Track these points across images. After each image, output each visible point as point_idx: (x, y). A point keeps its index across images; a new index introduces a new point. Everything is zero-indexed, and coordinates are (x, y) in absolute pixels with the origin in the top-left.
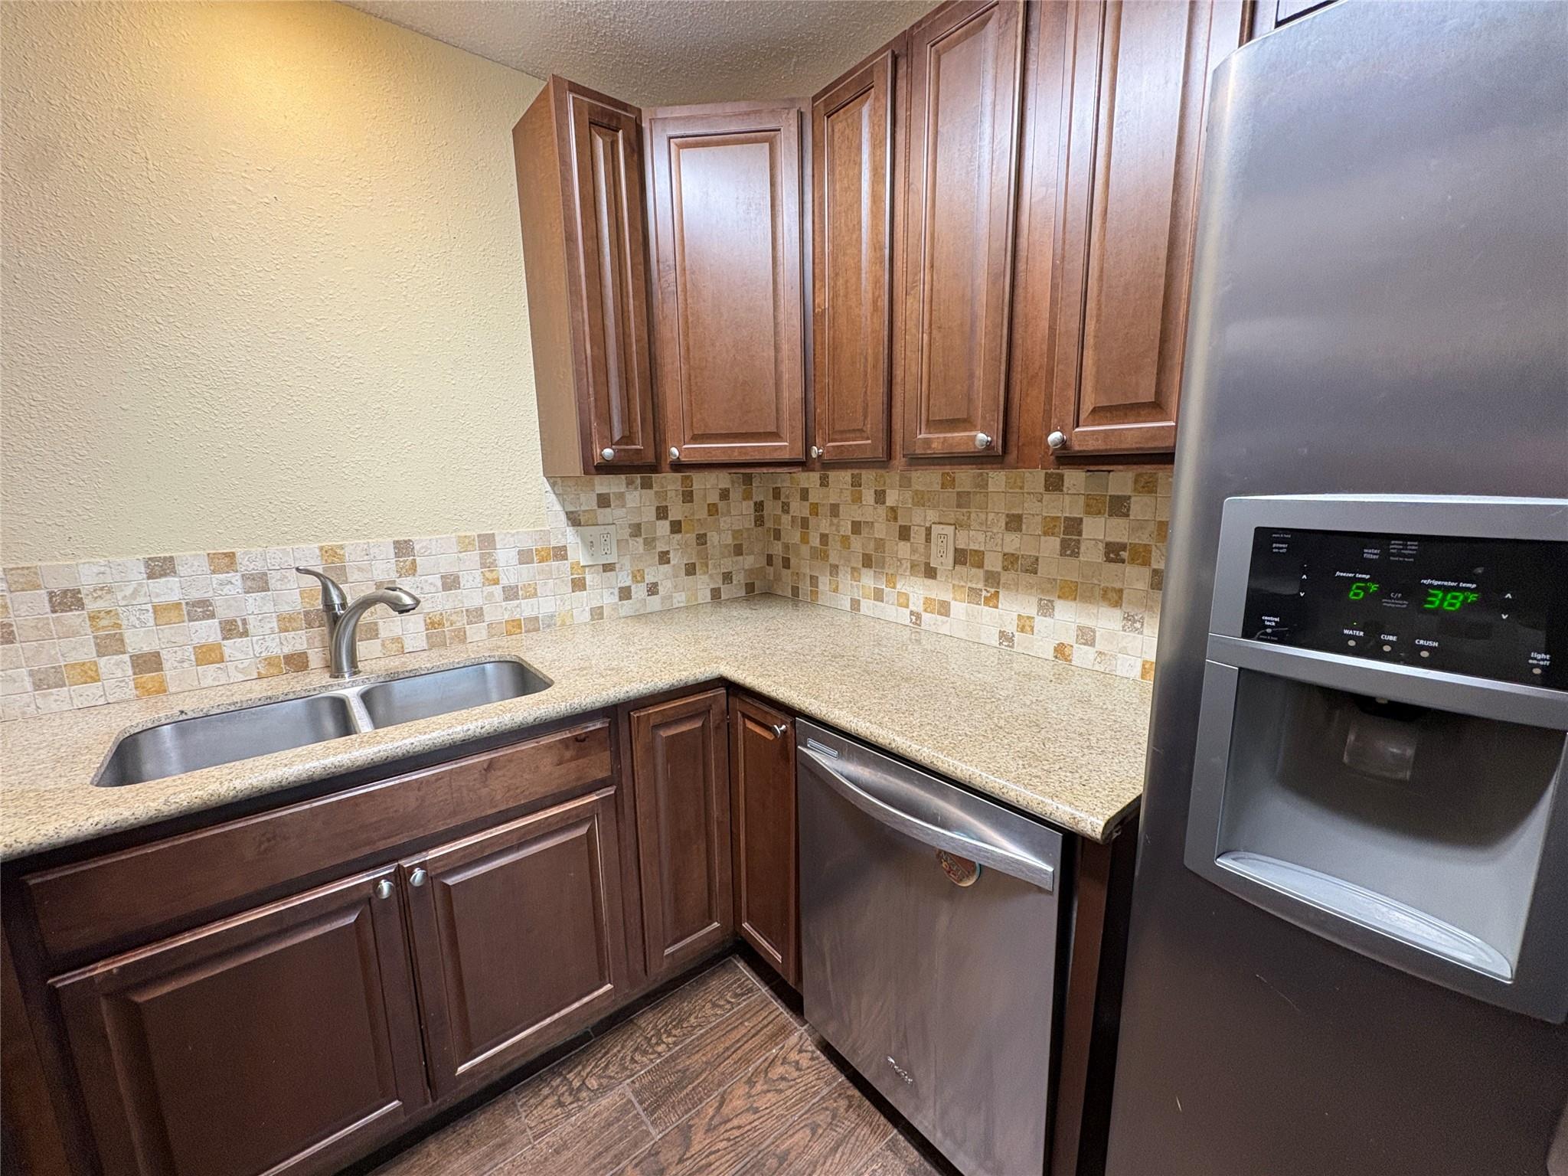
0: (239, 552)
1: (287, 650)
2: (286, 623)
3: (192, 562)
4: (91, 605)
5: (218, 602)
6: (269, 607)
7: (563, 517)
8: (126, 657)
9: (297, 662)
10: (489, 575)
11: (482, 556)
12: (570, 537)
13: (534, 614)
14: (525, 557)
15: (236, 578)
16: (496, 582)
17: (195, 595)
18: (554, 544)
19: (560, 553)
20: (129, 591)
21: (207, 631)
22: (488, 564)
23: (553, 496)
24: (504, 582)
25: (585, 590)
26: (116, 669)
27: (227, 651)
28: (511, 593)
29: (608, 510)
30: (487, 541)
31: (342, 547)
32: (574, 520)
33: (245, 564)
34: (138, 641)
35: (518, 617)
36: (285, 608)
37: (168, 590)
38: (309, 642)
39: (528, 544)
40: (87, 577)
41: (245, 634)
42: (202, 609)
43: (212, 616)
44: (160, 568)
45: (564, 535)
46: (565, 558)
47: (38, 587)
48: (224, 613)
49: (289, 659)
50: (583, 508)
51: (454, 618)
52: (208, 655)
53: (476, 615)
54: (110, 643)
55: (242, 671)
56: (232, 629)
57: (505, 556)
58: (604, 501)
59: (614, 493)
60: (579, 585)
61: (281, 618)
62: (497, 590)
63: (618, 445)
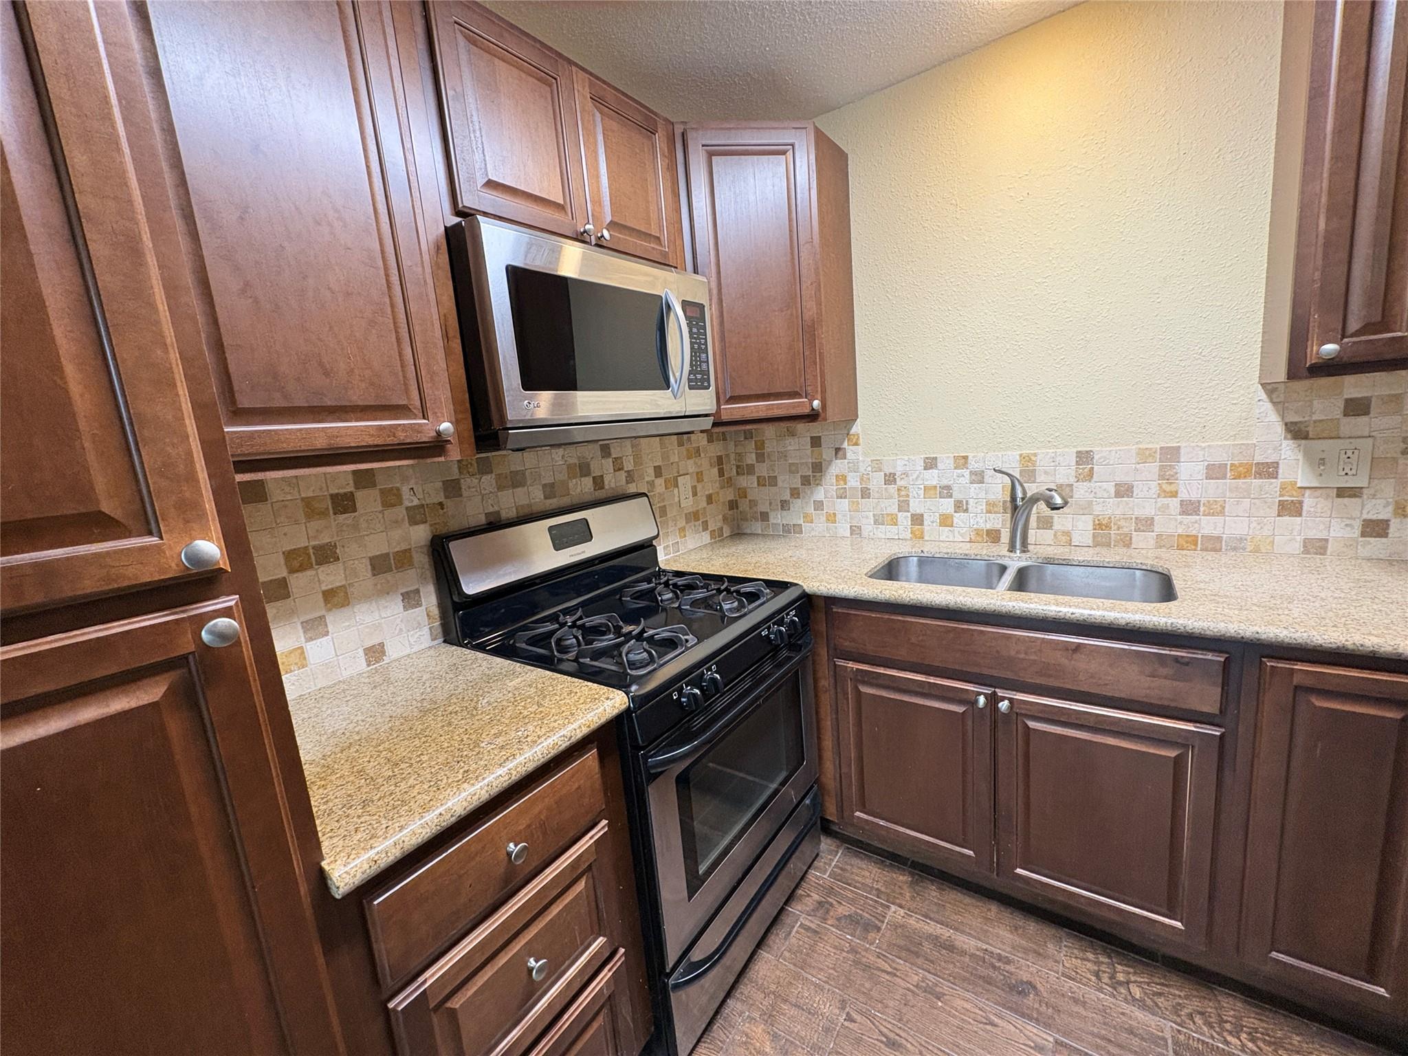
0: (970, 455)
1: (988, 527)
2: (991, 508)
3: (946, 462)
4: (899, 483)
5: (955, 488)
6: (982, 495)
7: (1279, 429)
8: (909, 514)
9: (994, 536)
10: (1168, 488)
11: (1161, 468)
12: (1289, 455)
13: (1216, 533)
14: (1215, 472)
15: (966, 473)
16: (1174, 494)
17: (945, 482)
18: (1259, 458)
19: (1268, 470)
20: (915, 476)
21: (947, 505)
22: (1167, 476)
23: (1269, 406)
24: (1184, 495)
25: (1300, 515)
26: (904, 519)
27: (955, 520)
28: (1190, 508)
29: (1365, 419)
30: (1171, 455)
31: (1035, 455)
32: (1297, 432)
33: (974, 465)
34: (916, 506)
35: (1194, 533)
36: (992, 497)
37: (932, 477)
38: (1000, 521)
39: (1220, 457)
40: (899, 469)
41: (966, 511)
42: (946, 491)
43: (951, 496)
44: (931, 464)
45: (1277, 449)
46: (1274, 475)
47: (881, 470)
48: (957, 495)
49: (989, 532)
50: (1315, 417)
51: (1122, 523)
52: (946, 521)
53: (1146, 524)
54: (903, 506)
55: (962, 535)
56: (960, 506)
57: (1190, 472)
58: (1357, 408)
59: (1381, 397)
60: (1290, 508)
61: (988, 504)
62: (1174, 503)
63: (1357, 333)
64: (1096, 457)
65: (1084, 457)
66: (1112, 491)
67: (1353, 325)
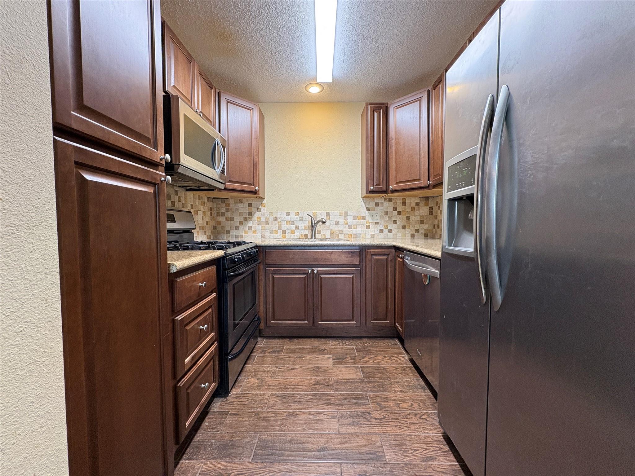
0: (300, 212)
1: (305, 234)
2: (305, 228)
3: (293, 214)
4: (278, 220)
5: (295, 222)
6: (303, 224)
7: (365, 208)
8: (281, 230)
9: (306, 236)
10: (346, 222)
11: (344, 217)
12: (367, 214)
13: (356, 233)
14: (355, 218)
15: (298, 217)
16: (347, 224)
17: (292, 220)
18: (362, 215)
19: (364, 218)
20: (283, 218)
21: (293, 227)
22: (346, 219)
23: (363, 203)
24: (349, 224)
25: (370, 228)
26: (280, 232)
27: (295, 232)
28: (350, 227)
29: (378, 207)
30: (346, 213)
31: (316, 212)
32: (368, 209)
33: (300, 215)
34: (283, 228)
35: (351, 233)
36: (305, 225)
37: (289, 218)
38: (308, 232)
39: (356, 215)
40: (279, 216)
41: (298, 229)
42: (293, 223)
43: (294, 224)
44: (288, 214)
45: (365, 213)
46: (365, 219)
47: (272, 216)
48: (296, 224)
49: (305, 235)
50: (371, 206)
51: (337, 231)
52: (293, 232)
53: (342, 231)
54: (280, 227)
55: (297, 236)
56: (297, 228)
57: (350, 218)
58: (377, 205)
59: (380, 203)
60: (368, 227)
61: (304, 227)
62: (347, 226)
63: (375, 186)
64: (331, 214)
65: (328, 214)
66: (334, 223)
67: (375, 184)
